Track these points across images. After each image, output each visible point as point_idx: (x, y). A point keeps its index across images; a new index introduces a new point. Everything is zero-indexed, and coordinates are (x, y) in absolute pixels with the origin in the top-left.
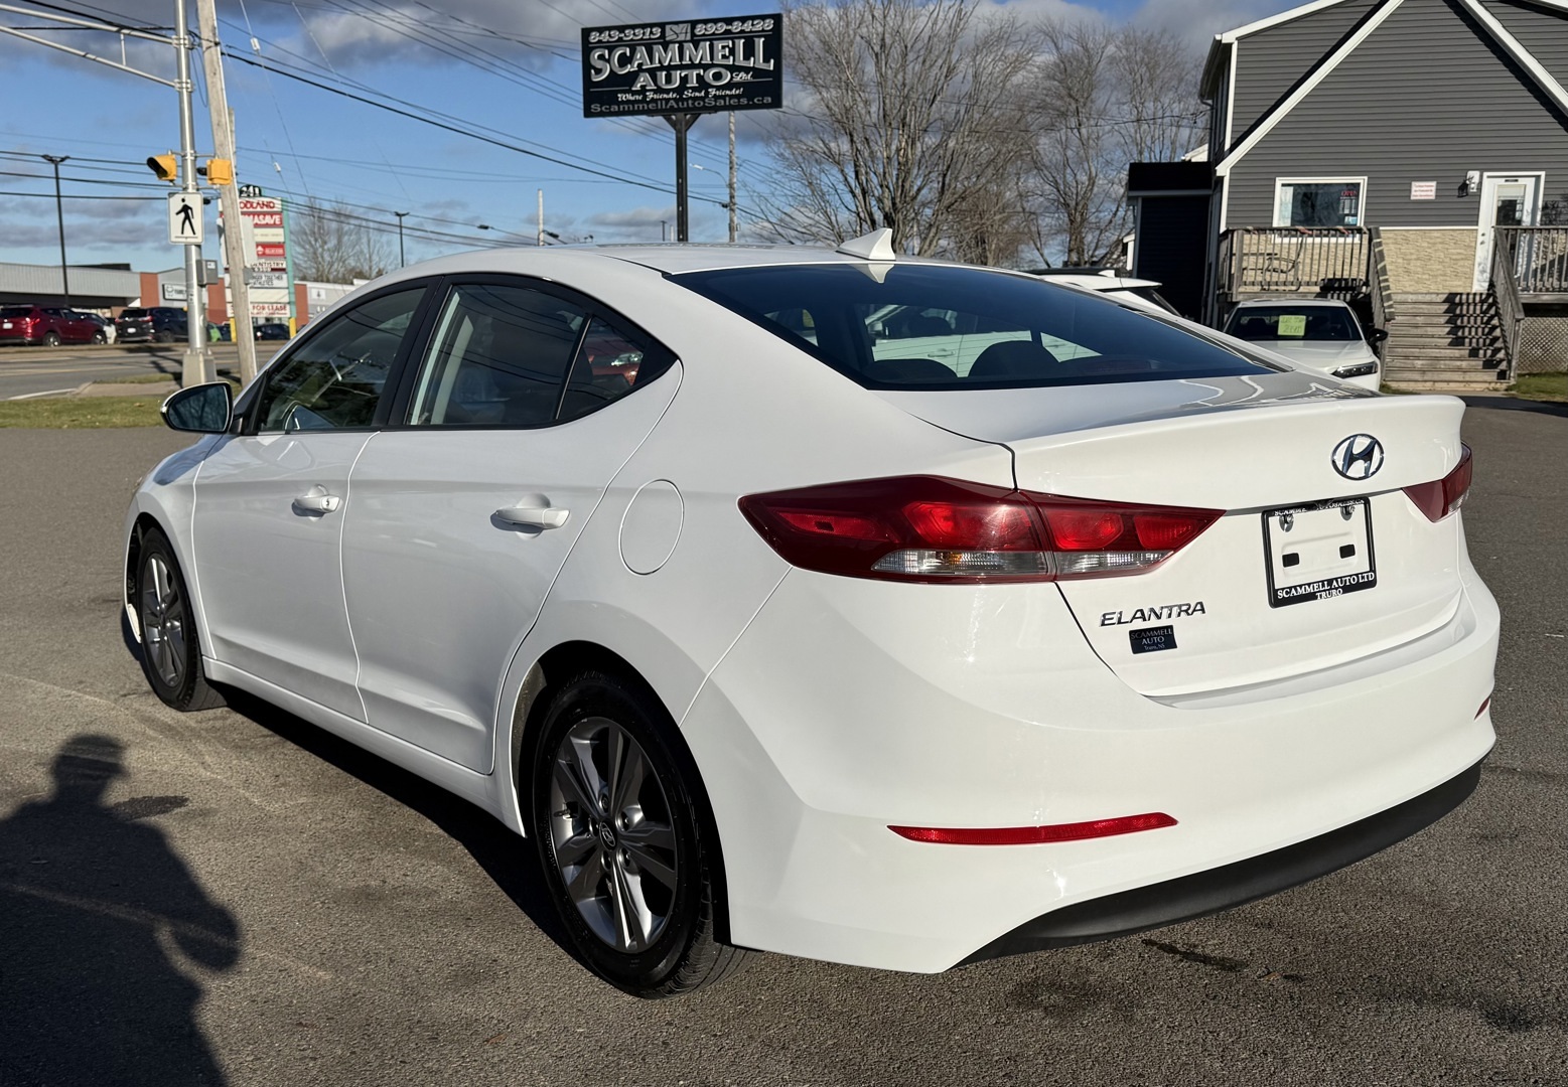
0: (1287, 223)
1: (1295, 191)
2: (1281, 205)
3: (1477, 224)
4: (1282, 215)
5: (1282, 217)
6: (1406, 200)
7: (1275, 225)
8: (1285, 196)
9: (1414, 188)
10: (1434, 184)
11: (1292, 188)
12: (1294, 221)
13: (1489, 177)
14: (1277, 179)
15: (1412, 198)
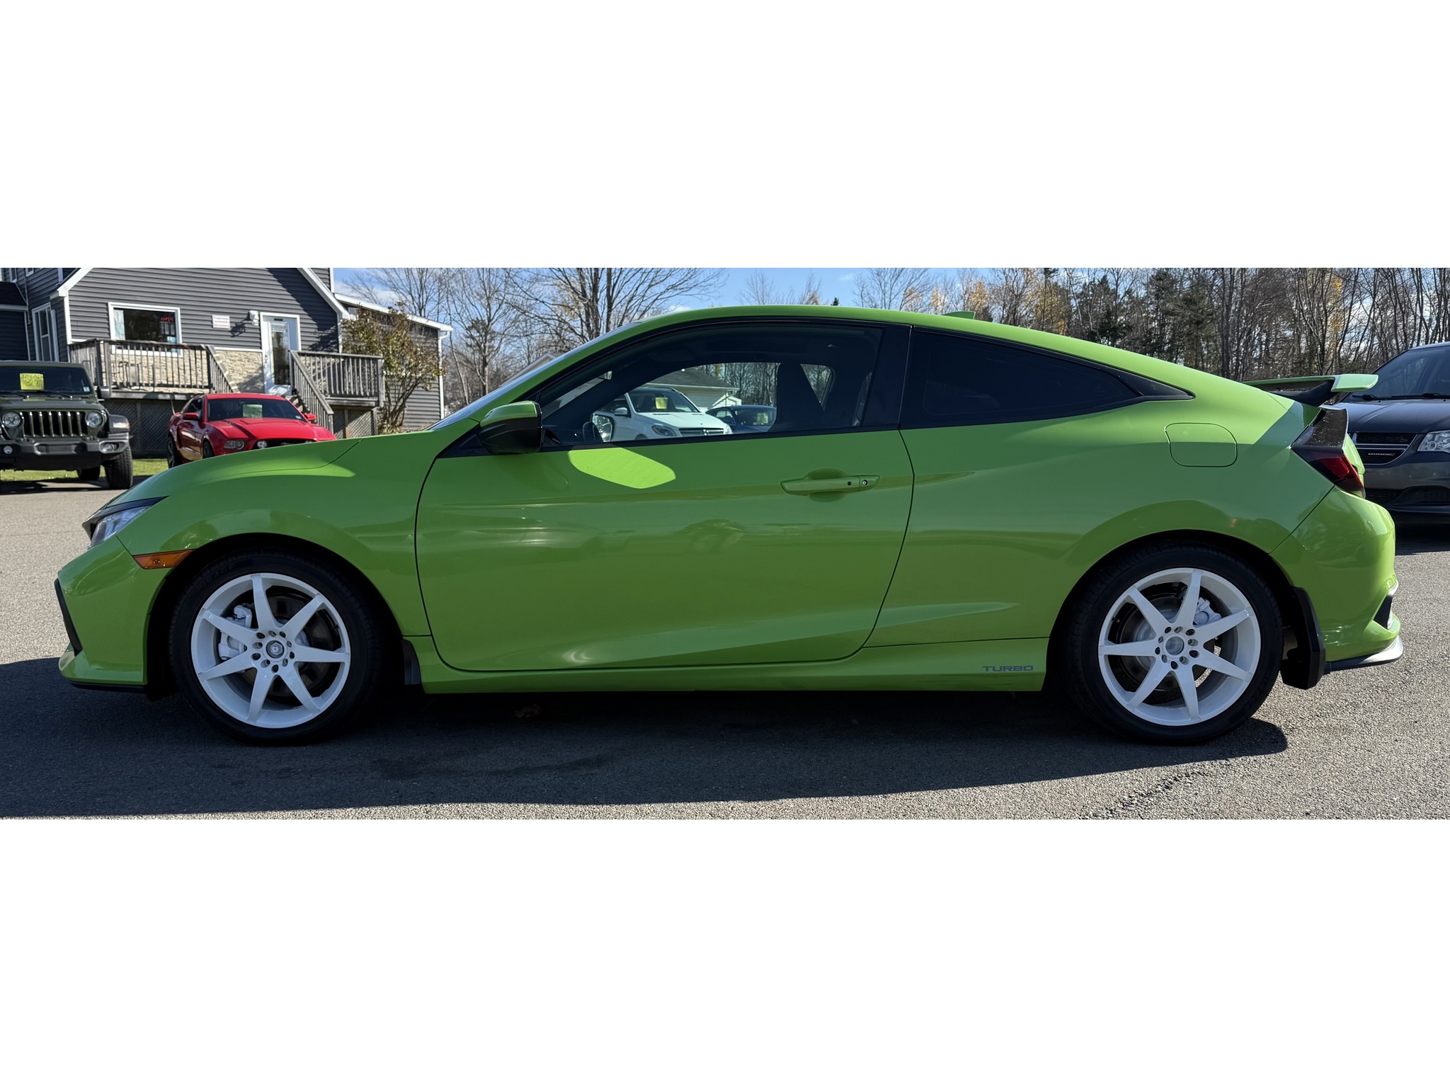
0: (123, 338)
1: (124, 313)
2: (116, 324)
3: (261, 348)
4: (117, 332)
5: (118, 333)
6: (210, 328)
7: (114, 337)
8: (118, 318)
9: (214, 320)
10: (228, 317)
11: (122, 311)
12: (127, 336)
13: (264, 316)
14: (110, 303)
15: (214, 326)
